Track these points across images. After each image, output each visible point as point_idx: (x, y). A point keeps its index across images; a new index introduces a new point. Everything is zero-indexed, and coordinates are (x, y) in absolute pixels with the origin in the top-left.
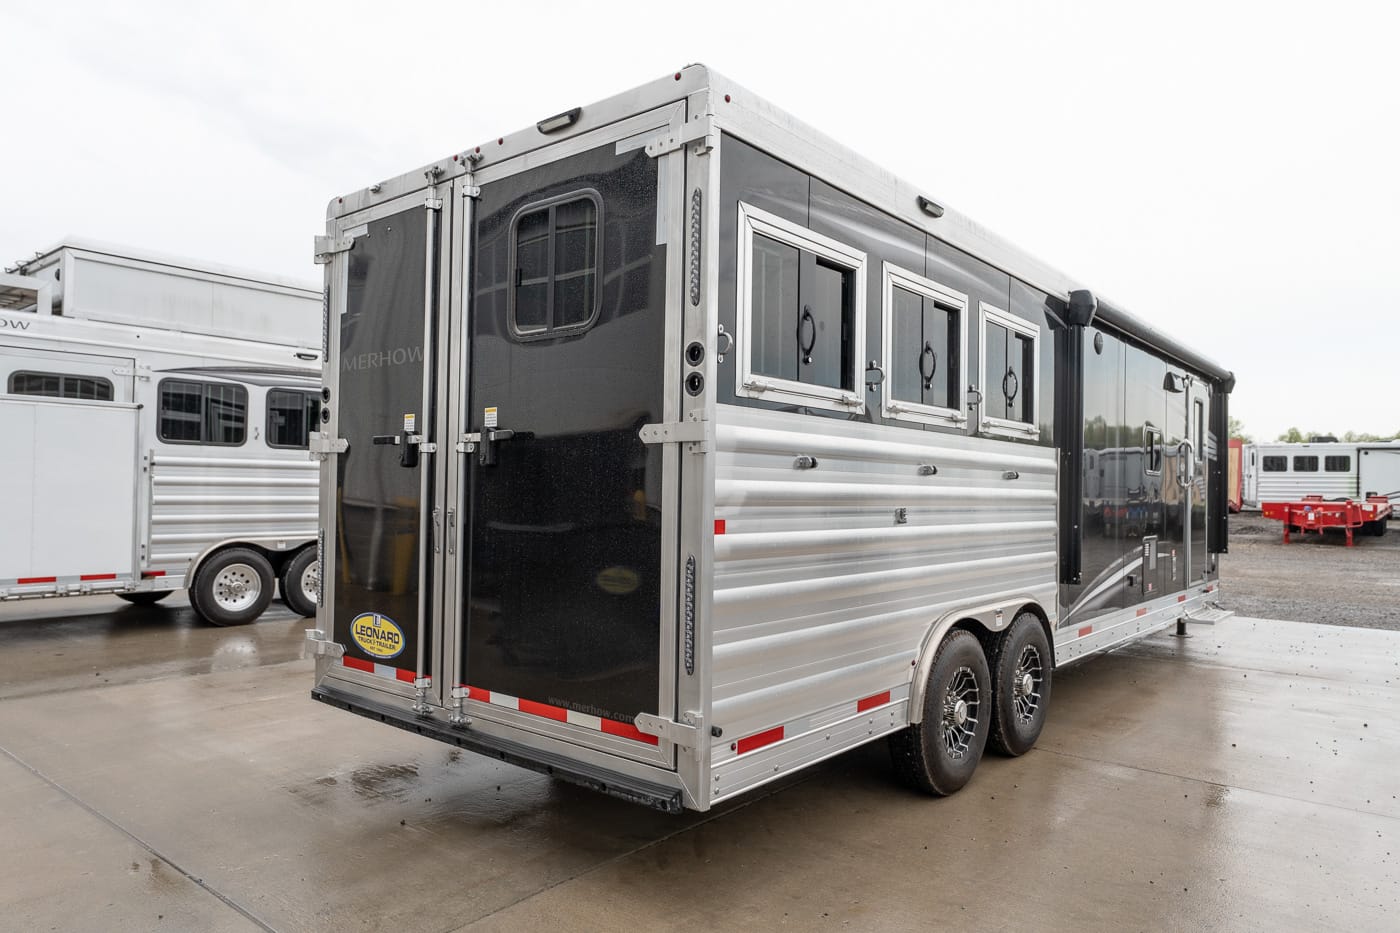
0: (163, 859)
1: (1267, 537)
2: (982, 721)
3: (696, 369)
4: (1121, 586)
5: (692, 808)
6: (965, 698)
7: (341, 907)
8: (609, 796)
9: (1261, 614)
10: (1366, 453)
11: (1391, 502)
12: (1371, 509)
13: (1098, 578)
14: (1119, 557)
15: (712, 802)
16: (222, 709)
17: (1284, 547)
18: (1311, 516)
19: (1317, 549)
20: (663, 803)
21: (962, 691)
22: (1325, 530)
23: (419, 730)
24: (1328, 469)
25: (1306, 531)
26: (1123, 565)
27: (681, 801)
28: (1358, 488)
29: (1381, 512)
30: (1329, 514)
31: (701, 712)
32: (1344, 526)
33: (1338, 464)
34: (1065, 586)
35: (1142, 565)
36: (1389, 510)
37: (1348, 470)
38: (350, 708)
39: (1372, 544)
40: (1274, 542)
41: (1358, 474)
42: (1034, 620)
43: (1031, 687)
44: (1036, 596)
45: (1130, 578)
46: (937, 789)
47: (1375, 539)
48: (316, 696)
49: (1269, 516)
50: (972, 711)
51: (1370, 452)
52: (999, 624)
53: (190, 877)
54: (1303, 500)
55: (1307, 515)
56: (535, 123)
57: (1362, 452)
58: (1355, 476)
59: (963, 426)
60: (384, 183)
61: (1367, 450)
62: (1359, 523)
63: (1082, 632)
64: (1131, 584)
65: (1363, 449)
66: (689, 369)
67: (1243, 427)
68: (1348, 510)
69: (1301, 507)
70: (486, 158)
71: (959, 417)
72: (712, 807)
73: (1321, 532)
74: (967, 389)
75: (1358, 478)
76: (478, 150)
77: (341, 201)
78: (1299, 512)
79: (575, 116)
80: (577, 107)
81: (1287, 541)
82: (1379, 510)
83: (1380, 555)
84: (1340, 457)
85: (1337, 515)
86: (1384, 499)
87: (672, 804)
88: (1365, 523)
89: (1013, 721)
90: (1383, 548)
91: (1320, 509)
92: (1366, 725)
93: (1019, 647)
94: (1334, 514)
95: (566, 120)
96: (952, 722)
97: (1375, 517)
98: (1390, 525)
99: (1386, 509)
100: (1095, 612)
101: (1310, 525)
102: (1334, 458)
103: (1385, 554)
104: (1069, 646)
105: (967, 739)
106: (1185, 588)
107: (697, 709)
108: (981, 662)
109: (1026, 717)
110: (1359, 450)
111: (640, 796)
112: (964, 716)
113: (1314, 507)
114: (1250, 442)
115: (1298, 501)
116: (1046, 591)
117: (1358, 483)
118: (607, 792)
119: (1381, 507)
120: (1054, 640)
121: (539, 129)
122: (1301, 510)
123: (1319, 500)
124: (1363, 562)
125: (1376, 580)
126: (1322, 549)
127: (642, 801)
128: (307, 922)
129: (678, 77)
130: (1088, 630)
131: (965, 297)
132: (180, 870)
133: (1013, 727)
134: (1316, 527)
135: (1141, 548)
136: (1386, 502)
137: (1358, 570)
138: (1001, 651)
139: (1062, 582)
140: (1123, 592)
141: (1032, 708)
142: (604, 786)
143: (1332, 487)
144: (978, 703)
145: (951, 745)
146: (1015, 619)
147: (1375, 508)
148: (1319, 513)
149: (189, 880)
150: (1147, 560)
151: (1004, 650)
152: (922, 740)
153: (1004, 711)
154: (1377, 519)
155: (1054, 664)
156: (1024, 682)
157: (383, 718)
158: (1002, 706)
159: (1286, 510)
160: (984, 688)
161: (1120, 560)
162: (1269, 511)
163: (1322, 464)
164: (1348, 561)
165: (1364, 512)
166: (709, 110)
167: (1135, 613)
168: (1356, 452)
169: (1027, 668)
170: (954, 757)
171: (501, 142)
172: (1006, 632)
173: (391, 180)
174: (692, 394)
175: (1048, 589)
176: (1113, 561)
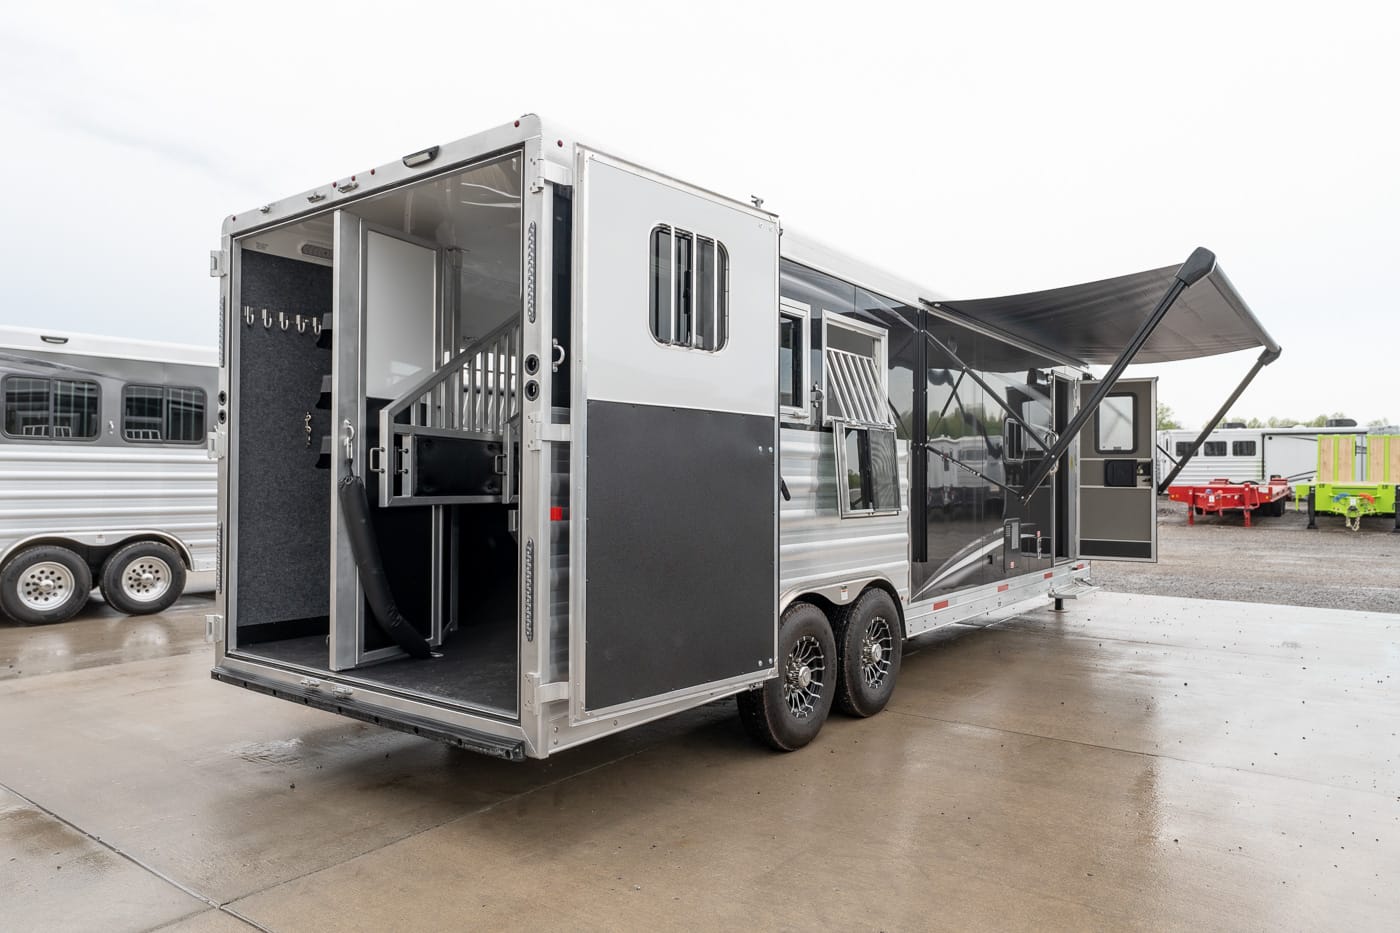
0: (65, 822)
1: (1175, 518)
2: (828, 686)
3: (533, 378)
4: (979, 565)
5: (532, 756)
6: (811, 666)
7: (225, 855)
8: (464, 750)
9: (1141, 590)
10: (1270, 438)
11: (1289, 484)
12: (1267, 491)
13: (955, 557)
14: (978, 538)
15: (551, 752)
16: (133, 695)
17: (1188, 528)
18: (1212, 499)
19: (1218, 530)
20: (508, 752)
21: (808, 657)
22: (1225, 512)
23: (306, 702)
24: (1235, 453)
25: (1208, 513)
26: (983, 545)
27: (524, 752)
28: (1263, 471)
29: (1278, 494)
30: (1229, 496)
31: (539, 673)
32: (1243, 507)
33: (1244, 449)
34: (919, 564)
35: (1004, 545)
36: (1288, 492)
37: (1254, 454)
38: (245, 685)
39: (1268, 525)
40: (1180, 524)
41: (1263, 458)
42: (884, 595)
43: (880, 655)
44: (885, 573)
45: (990, 556)
46: (780, 744)
47: (1272, 520)
48: (215, 676)
49: (1174, 499)
50: (817, 676)
51: (1274, 437)
52: (845, 598)
53: (90, 836)
54: (1211, 483)
55: (1208, 498)
56: (401, 158)
57: (1267, 437)
58: (1261, 460)
59: (807, 422)
60: (273, 204)
61: (1271, 436)
62: (1256, 505)
63: (937, 606)
64: (991, 563)
65: (1268, 434)
66: (527, 378)
67: (1173, 413)
68: (1247, 492)
69: (1203, 490)
70: (361, 185)
71: (800, 414)
72: (550, 755)
73: (1221, 514)
74: (810, 388)
75: (1263, 462)
76: (353, 179)
77: (234, 219)
78: (1201, 495)
79: (434, 153)
80: (435, 145)
81: (1192, 522)
82: (1274, 492)
83: (1274, 534)
84: (1247, 442)
85: (1236, 497)
86: (1284, 482)
87: (515, 754)
88: (1261, 504)
89: (859, 685)
90: (1278, 528)
91: (1220, 492)
92: (1186, 684)
93: (866, 619)
94: (1233, 496)
95: (426, 157)
96: (798, 686)
97: (1270, 498)
98: (1288, 506)
99: (1283, 491)
100: (951, 588)
101: (1211, 507)
102: (1241, 443)
103: (1278, 533)
104: (922, 619)
105: (812, 701)
106: (1052, 566)
107: (536, 671)
108: (826, 633)
109: (877, 682)
110: (1263, 436)
111: (489, 748)
112: (808, 680)
113: (1215, 490)
114: (1179, 428)
115: (1205, 484)
116: (897, 569)
117: (1263, 466)
118: (462, 746)
119: (1277, 489)
120: (905, 613)
121: (405, 163)
122: (1203, 492)
123: (1226, 483)
124: (1256, 541)
125: (1262, 557)
126: (1223, 529)
127: (491, 752)
128: (193, 868)
129: (517, 124)
130: (945, 604)
131: (807, 307)
132: (80, 830)
133: (860, 690)
134: (1217, 509)
135: (1002, 529)
136: (1285, 484)
137: (1250, 549)
138: (848, 622)
139: (914, 559)
140: (982, 569)
141: (882, 674)
142: (460, 741)
143: (1238, 471)
144: (823, 668)
145: (796, 706)
146: (862, 593)
147: (1270, 490)
148: (1219, 496)
149: (88, 838)
150: (1008, 541)
151: (851, 621)
152: (765, 702)
153: (851, 676)
154: (1272, 501)
155: (904, 635)
156: (873, 650)
157: (275, 693)
158: (849, 672)
159: (1191, 493)
160: (828, 654)
161: (979, 541)
162: (1175, 494)
163: (1230, 449)
164: (1242, 540)
165: (1260, 494)
166: (540, 155)
167: (997, 589)
168: (1261, 438)
169: (878, 638)
170: (798, 717)
171: (373, 172)
172: (854, 605)
173: (279, 202)
174: (529, 399)
175: (899, 567)
176: (971, 541)
